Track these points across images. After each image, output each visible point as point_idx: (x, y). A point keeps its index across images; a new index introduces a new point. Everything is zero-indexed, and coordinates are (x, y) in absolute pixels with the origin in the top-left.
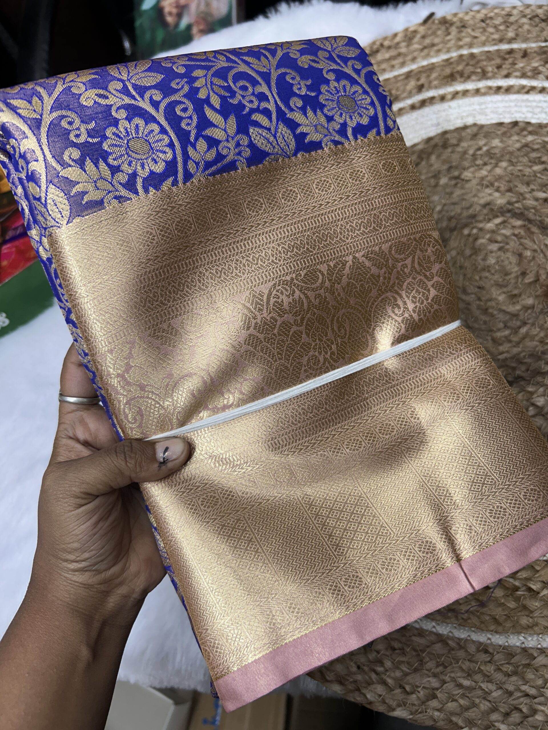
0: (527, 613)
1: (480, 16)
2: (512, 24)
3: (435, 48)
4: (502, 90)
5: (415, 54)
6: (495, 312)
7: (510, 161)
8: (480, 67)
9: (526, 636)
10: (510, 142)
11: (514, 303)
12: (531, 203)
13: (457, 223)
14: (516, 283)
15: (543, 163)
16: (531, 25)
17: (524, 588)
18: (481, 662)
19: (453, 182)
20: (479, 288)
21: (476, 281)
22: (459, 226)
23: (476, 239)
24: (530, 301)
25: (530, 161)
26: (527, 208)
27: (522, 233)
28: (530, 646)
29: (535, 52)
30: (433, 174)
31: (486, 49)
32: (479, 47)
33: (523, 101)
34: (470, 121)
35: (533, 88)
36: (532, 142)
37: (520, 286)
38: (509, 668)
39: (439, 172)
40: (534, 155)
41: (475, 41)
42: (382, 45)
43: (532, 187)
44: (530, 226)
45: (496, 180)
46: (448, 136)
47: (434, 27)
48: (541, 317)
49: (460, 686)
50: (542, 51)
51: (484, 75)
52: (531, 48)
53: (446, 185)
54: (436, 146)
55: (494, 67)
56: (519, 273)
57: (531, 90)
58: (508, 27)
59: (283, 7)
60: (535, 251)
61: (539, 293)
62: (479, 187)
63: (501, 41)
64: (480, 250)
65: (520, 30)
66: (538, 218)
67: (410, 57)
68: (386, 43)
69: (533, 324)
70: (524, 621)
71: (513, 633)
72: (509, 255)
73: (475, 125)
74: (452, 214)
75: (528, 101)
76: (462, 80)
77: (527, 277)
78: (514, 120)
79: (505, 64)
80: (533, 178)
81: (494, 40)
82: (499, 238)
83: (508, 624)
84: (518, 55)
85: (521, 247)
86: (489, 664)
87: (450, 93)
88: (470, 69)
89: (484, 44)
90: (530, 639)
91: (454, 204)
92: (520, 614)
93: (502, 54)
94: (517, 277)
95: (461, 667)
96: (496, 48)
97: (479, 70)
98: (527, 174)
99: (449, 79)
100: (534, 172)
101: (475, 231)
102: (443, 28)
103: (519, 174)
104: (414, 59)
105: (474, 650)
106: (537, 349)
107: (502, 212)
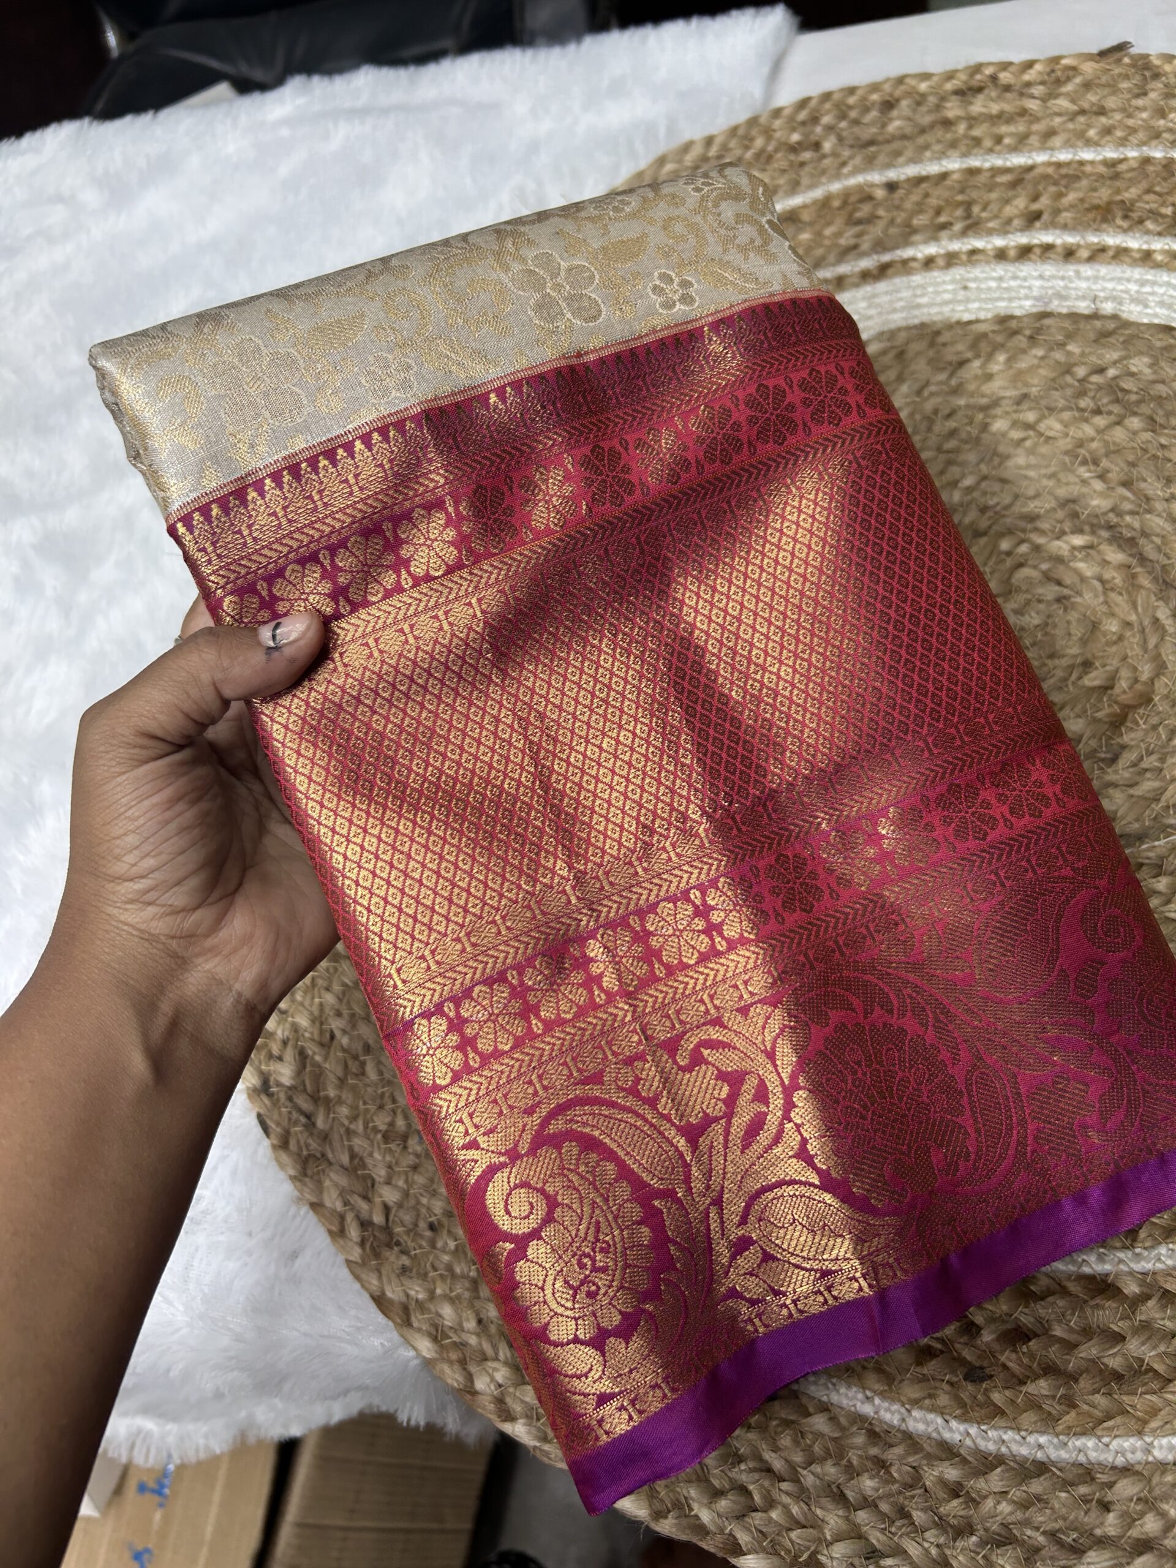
3: (1103, 122)
5: (1056, 123)
7: (1151, 418)
10: (1170, 374)
12: (1159, 523)
13: (994, 522)
19: (1018, 434)
22: (995, 529)
23: (1021, 565)
26: (1145, 534)
27: (1118, 581)
30: (984, 402)
37: (1071, 688)
39: (998, 401)
44: (1138, 570)
45: (1107, 455)
46: (1046, 323)
47: (1119, 70)
53: (1003, 435)
54: (1016, 333)
56: (1079, 661)
61: (1099, 715)
64: (1018, 590)
66: (1161, 559)
72: (1072, 616)
74: (993, 501)
76: (1124, 223)
77: (1092, 675)
82: (1067, 578)
85: (1104, 609)
87: (1088, 246)
88: (1150, 202)
91: (1004, 481)
94: (1071, 668)
99: (1100, 215)
102: (1136, 78)
103: (1159, 454)
104: (1047, 137)
107: (1095, 525)
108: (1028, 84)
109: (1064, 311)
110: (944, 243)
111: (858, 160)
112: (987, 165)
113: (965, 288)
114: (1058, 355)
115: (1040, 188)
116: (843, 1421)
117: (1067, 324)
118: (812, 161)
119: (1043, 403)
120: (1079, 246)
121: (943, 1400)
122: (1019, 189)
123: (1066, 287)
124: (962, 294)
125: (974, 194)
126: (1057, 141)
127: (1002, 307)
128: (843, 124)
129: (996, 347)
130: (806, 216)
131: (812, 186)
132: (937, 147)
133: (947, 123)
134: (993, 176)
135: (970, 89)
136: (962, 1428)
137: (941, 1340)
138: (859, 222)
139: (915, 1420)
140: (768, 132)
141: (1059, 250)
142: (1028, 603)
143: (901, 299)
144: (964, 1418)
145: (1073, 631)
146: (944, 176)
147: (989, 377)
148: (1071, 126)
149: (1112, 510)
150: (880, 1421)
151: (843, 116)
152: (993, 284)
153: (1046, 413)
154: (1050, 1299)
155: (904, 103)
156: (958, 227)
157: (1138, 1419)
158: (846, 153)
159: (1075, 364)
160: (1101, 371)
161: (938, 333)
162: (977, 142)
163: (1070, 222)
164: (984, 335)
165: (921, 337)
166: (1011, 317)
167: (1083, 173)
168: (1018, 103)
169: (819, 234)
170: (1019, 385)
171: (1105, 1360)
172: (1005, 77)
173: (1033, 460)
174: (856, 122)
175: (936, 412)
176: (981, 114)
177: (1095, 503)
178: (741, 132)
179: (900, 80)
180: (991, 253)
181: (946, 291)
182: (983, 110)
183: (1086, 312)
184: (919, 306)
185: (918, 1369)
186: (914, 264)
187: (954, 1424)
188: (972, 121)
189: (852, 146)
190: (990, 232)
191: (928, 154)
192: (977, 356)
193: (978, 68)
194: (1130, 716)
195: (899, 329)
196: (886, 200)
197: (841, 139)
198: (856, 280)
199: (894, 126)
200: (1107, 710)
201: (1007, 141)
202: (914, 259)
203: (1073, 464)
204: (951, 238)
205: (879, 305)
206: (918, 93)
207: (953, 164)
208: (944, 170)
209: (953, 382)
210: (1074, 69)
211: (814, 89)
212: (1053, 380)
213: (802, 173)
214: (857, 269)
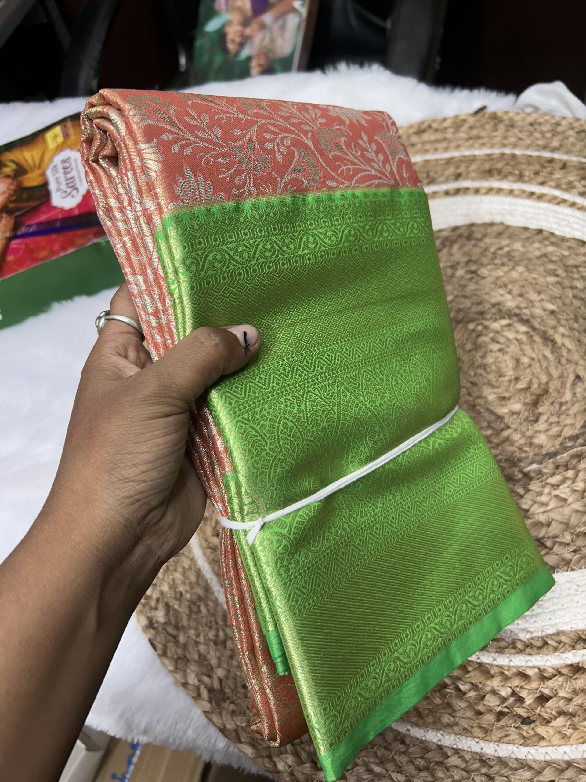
0: (449, 711)
1: (530, 119)
2: (559, 133)
3: (480, 141)
4: (534, 196)
5: (461, 142)
6: (482, 410)
7: (527, 267)
8: (519, 170)
9: (444, 734)
10: (531, 249)
11: (502, 405)
12: (538, 312)
13: (464, 317)
14: (509, 386)
15: (557, 276)
16: (576, 138)
17: (452, 687)
18: (396, 751)
19: (469, 276)
20: (472, 383)
21: (470, 376)
22: (465, 320)
23: (479, 336)
24: (517, 407)
25: (546, 271)
26: (533, 317)
27: (524, 338)
28: (446, 744)
29: (574, 166)
30: (452, 264)
31: (529, 153)
32: (522, 149)
33: (552, 211)
34: (498, 219)
35: (564, 201)
36: (551, 253)
37: (512, 390)
38: (421, 763)
39: (458, 263)
40: (551, 266)
41: (520, 143)
42: (430, 126)
43: (543, 296)
44: (533, 333)
45: (511, 283)
46: (474, 229)
47: (484, 120)
48: (525, 424)
49: (370, 771)
50: (581, 167)
51: (521, 178)
52: (571, 162)
53: (462, 277)
54: (460, 236)
55: (532, 173)
56: (513, 377)
57: (563, 201)
58: (554, 136)
59: (342, 66)
60: (533, 359)
61: (527, 401)
62: (493, 286)
63: (545, 148)
64: (480, 347)
65: (565, 141)
66: (542, 328)
67: (454, 144)
68: (435, 125)
69: (516, 430)
70: (446, 719)
71: (432, 729)
72: (507, 357)
73: (502, 224)
74: (462, 306)
75: (556, 212)
76: (499, 177)
77: (520, 382)
78: (539, 228)
79: (542, 171)
80: (545, 288)
81: (538, 145)
82: (502, 340)
83: (430, 719)
84: (558, 166)
85: (520, 352)
86: (403, 755)
87: (484, 188)
88: (508, 169)
89: (528, 147)
90: (447, 737)
91: (465, 297)
92: (443, 711)
93: (542, 162)
94: (510, 381)
95: (375, 753)
96: (537, 154)
97: (517, 172)
98: (540, 283)
99: (487, 175)
100: (548, 283)
101: (480, 328)
102: (492, 123)
103: (533, 281)
104: (458, 147)
105: (391, 738)
106: (514, 455)
107: (510, 314)
108: (446, 128)
109: (480, 222)
112: (433, 158)
116: (466, 757)
117: (482, 228)
120: (481, 188)
121: (514, 737)
122: (449, 166)
126: (462, 148)
127: (453, 223)
133: (414, 144)
134: (436, 163)
135: (420, 131)
136: (526, 749)
137: (506, 707)
139: (502, 749)
141: (472, 190)
142: (486, 352)
144: (526, 745)
145: (509, 364)
147: (453, 254)
148: (467, 143)
149: (516, 307)
150: (485, 754)
154: (554, 679)
159: (489, 247)
160: (501, 249)
162: (427, 150)
163: (474, 176)
164: (447, 237)
166: (458, 227)
167: (476, 159)
168: (442, 135)
170: (467, 256)
173: (477, 287)
177: (508, 304)
180: (443, 193)
182: (428, 139)
183: (488, 222)
185: (499, 723)
187: (520, 748)
190: (440, 183)
192: (445, 247)
193: (422, 123)
194: (540, 400)
200: (530, 398)
201: (440, 149)
203: (495, 288)
207: (430, 157)
210: (465, 120)
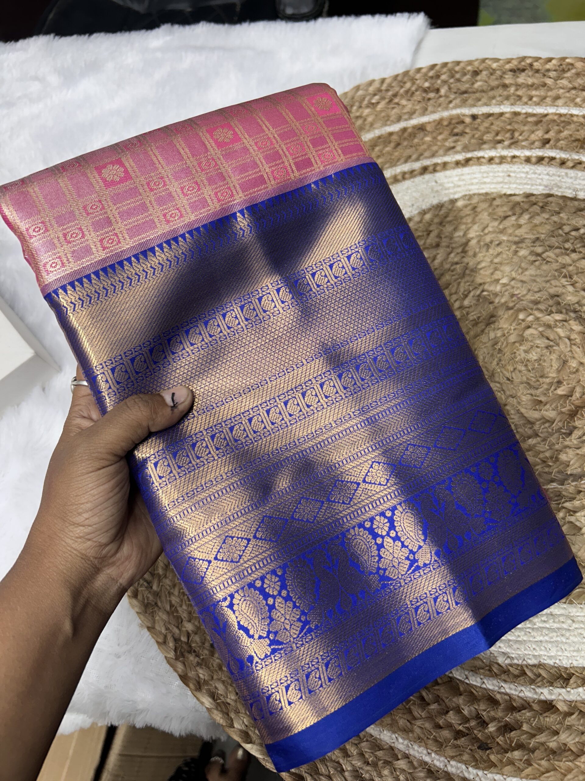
11: (535, 410)
13: (517, 303)
14: (548, 390)
19: (533, 258)
21: (508, 371)
22: (517, 307)
23: (529, 327)
24: (552, 415)
28: (399, 748)
34: (582, 195)
37: (550, 394)
38: (371, 758)
39: (523, 240)
42: (531, 65)
46: (550, 200)
48: (556, 435)
53: (525, 258)
54: (535, 204)
56: (555, 380)
60: (582, 364)
64: (527, 340)
67: (552, 95)
69: (544, 440)
70: (403, 723)
71: (388, 730)
72: (554, 357)
74: (517, 292)
77: (562, 388)
82: (552, 336)
85: (570, 354)
86: (355, 747)
90: (401, 741)
91: (523, 282)
92: (402, 716)
94: (551, 384)
104: (556, 99)
107: (568, 309)
108: (548, 70)
109: (560, 194)
110: (499, 150)
111: (458, 101)
112: (524, 111)
113: (509, 176)
114: (555, 218)
115: (550, 126)
116: (415, 763)
117: (561, 201)
118: (434, 98)
119: (547, 243)
120: (568, 160)
121: (466, 757)
122: (539, 126)
123: (560, 181)
124: (507, 179)
125: (516, 126)
126: (560, 102)
127: (528, 189)
128: (452, 81)
129: (524, 211)
130: (429, 128)
131: (433, 112)
132: (498, 99)
133: (505, 86)
134: (526, 118)
135: (518, 69)
136: (475, 771)
137: (467, 728)
138: (457, 135)
139: (452, 766)
140: (413, 80)
141: (558, 161)
142: (532, 347)
143: (475, 178)
144: (476, 767)
145: (554, 365)
146: (502, 114)
147: (520, 226)
148: (568, 95)
149: (577, 303)
150: (435, 766)
151: (452, 76)
152: (523, 175)
153: (548, 248)
154: (523, 711)
155: (484, 73)
156: (507, 143)
157: (562, 773)
158: (452, 96)
159: (564, 225)
160: (577, 229)
161: (494, 199)
162: (520, 97)
163: (563, 146)
164: (518, 203)
165: (485, 201)
166: (533, 195)
167: (573, 121)
168: (542, 80)
169: (435, 138)
170: (535, 232)
171: (548, 744)
172: (536, 65)
173: (538, 272)
174: (458, 80)
175: (491, 242)
176: (523, 83)
177: (569, 298)
178: (399, 78)
179: (484, 61)
180: (523, 159)
181: (498, 176)
182: (523, 81)
183: (570, 196)
184: (485, 183)
185: (455, 742)
186: (482, 160)
187: (470, 769)
188: (518, 86)
189: (456, 93)
190: (523, 148)
191: (494, 101)
192: (514, 214)
193: (524, 59)
194: (579, 412)
195: (474, 194)
196: (471, 124)
197: (450, 88)
198: (453, 165)
199: (477, 85)
200: (568, 408)
201: (535, 99)
202: (484, 158)
203: (559, 276)
204: (503, 148)
205: (463, 180)
206: (492, 68)
207: (506, 108)
208: (501, 111)
209: (501, 227)
210: (572, 64)
211: (439, 60)
212: (553, 231)
213: (428, 104)
214: (454, 160)
